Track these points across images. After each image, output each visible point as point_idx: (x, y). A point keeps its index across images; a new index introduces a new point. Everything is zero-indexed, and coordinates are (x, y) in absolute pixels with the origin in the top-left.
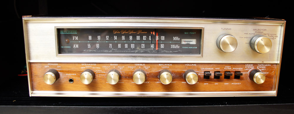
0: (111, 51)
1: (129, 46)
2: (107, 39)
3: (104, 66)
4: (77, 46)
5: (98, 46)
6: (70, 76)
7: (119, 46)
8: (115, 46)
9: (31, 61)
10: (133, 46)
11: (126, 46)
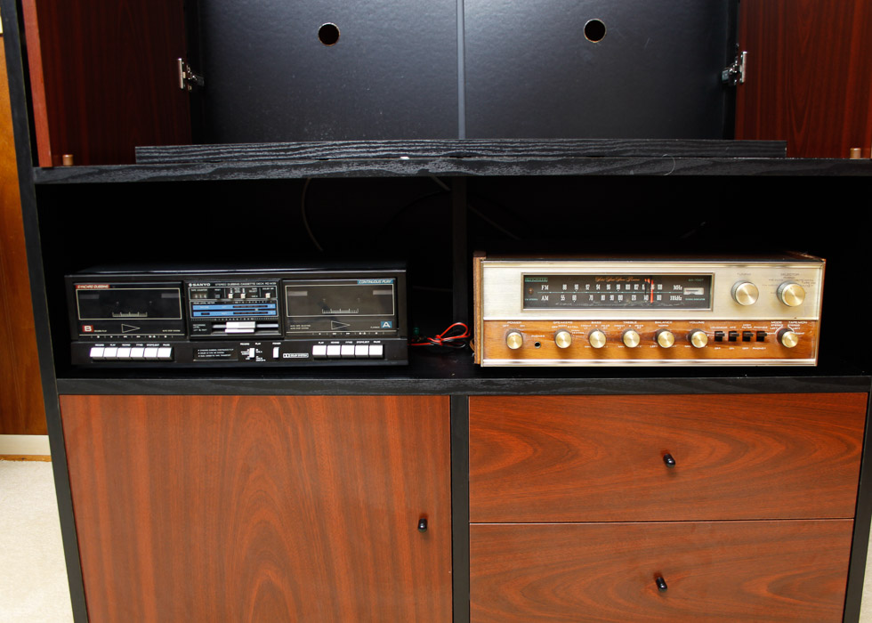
0: (592, 305)
1: (616, 298)
2: (588, 289)
3: (585, 326)
4: (547, 298)
5: (574, 298)
6: (537, 338)
7: (603, 298)
8: (597, 297)
9: (485, 319)
10: (620, 298)
11: (612, 298)
